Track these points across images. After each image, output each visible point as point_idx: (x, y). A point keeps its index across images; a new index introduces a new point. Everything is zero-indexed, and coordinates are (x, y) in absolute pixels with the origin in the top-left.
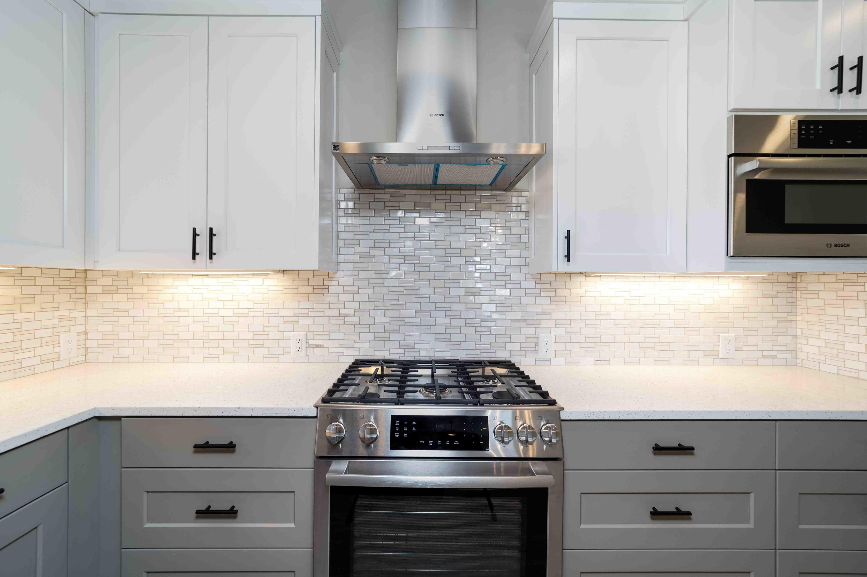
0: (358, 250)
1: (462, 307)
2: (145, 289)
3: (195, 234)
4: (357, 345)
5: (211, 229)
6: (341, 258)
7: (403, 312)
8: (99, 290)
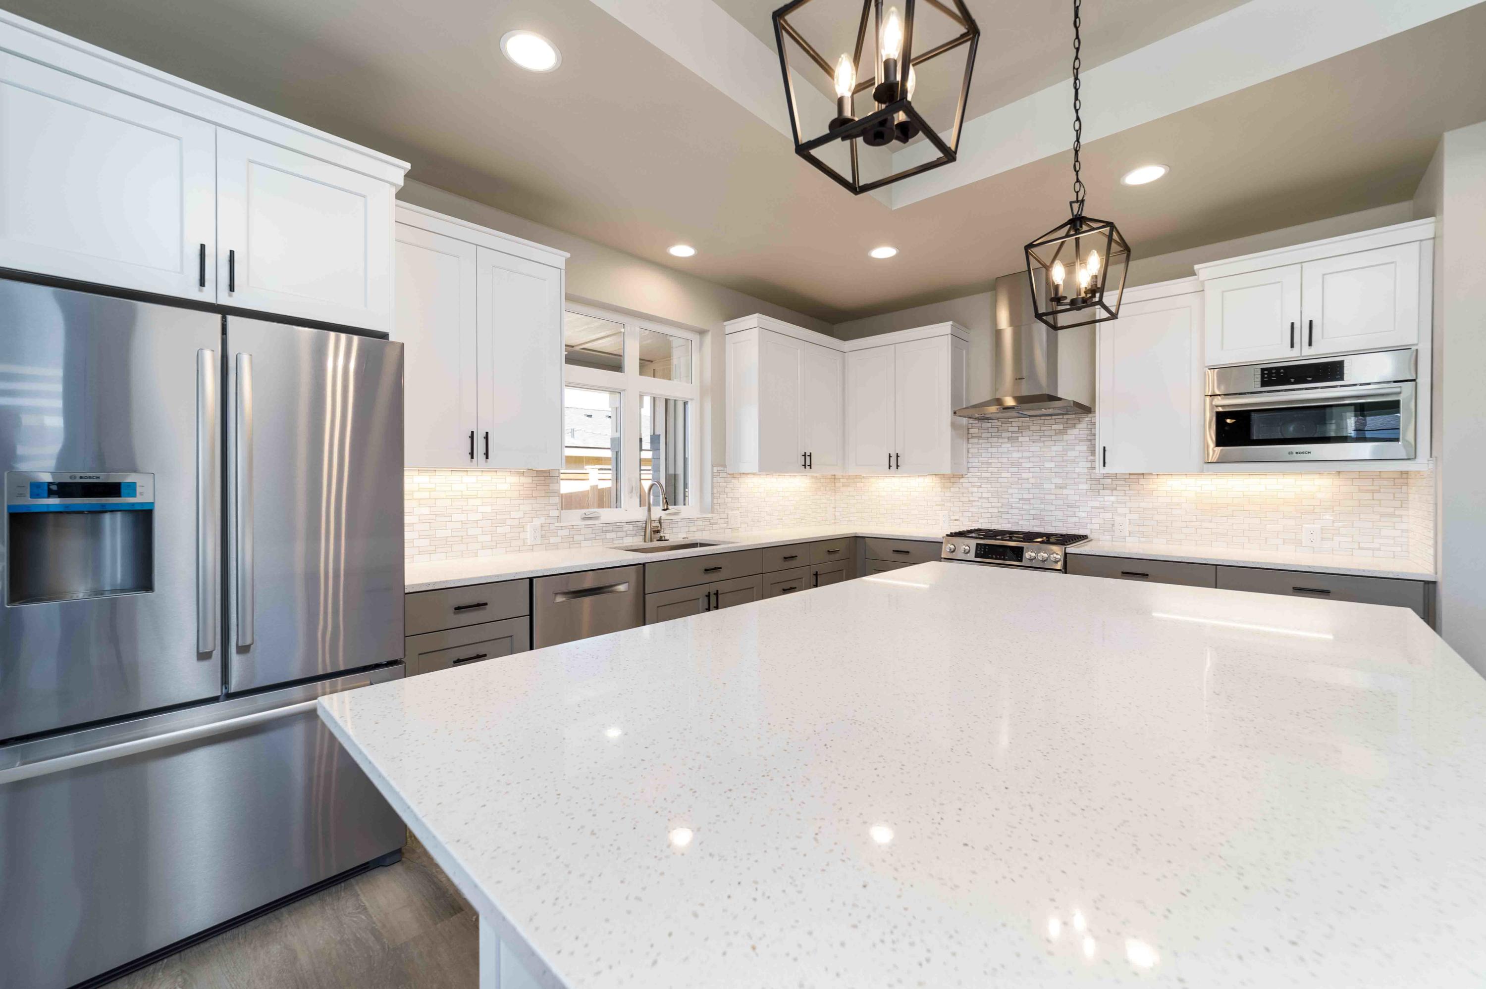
0: (981, 459)
1: (1053, 497)
2: (862, 485)
3: (890, 456)
4: (980, 520)
5: (897, 454)
6: (970, 465)
7: (1010, 500)
8: (841, 485)
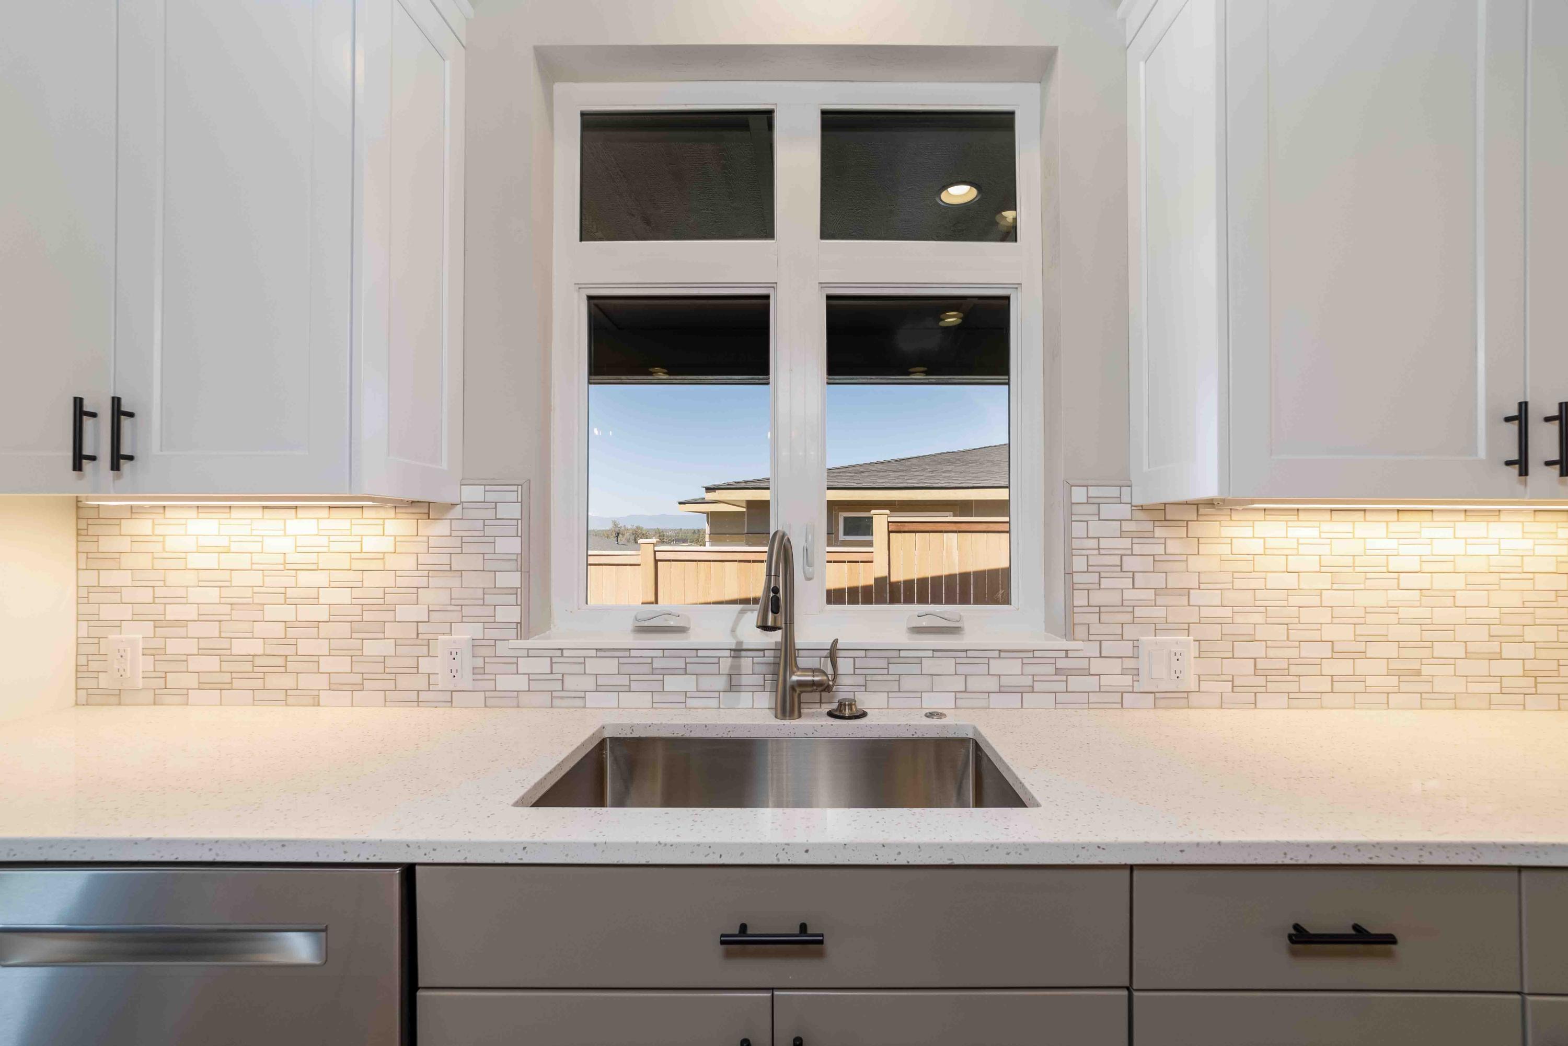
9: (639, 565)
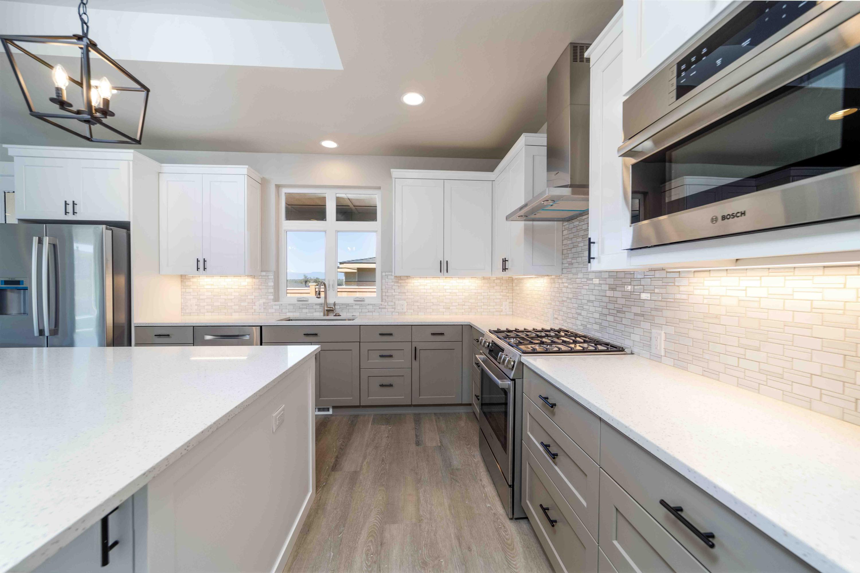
9: (309, 293)
